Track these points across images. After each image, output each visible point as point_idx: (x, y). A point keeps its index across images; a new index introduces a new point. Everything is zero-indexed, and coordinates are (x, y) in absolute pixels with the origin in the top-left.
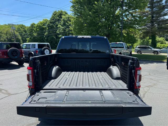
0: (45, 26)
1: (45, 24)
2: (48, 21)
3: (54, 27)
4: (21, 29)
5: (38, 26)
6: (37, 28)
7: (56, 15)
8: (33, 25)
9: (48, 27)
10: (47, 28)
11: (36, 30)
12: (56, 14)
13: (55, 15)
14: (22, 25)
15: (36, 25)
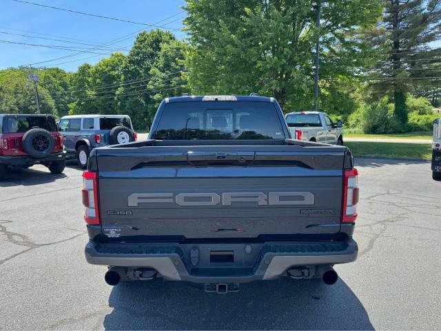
0: (117, 72)
1: (117, 65)
2: (124, 57)
3: (139, 74)
5: (97, 71)
6: (96, 78)
7: (146, 42)
8: (84, 70)
9: (125, 73)
10: (123, 77)
11: (94, 81)
12: (145, 39)
13: (141, 42)
14: (57, 69)
15: (93, 69)
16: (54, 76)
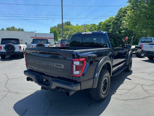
0: (111, 24)
1: (111, 21)
2: (113, 18)
3: (118, 23)
4: (93, 28)
5: (104, 24)
6: (104, 26)
7: (122, 12)
8: (100, 24)
9: (113, 23)
10: (112, 25)
11: (103, 27)
12: (122, 10)
13: (120, 12)
14: (94, 24)
15: (103, 23)
16: (93, 27)
